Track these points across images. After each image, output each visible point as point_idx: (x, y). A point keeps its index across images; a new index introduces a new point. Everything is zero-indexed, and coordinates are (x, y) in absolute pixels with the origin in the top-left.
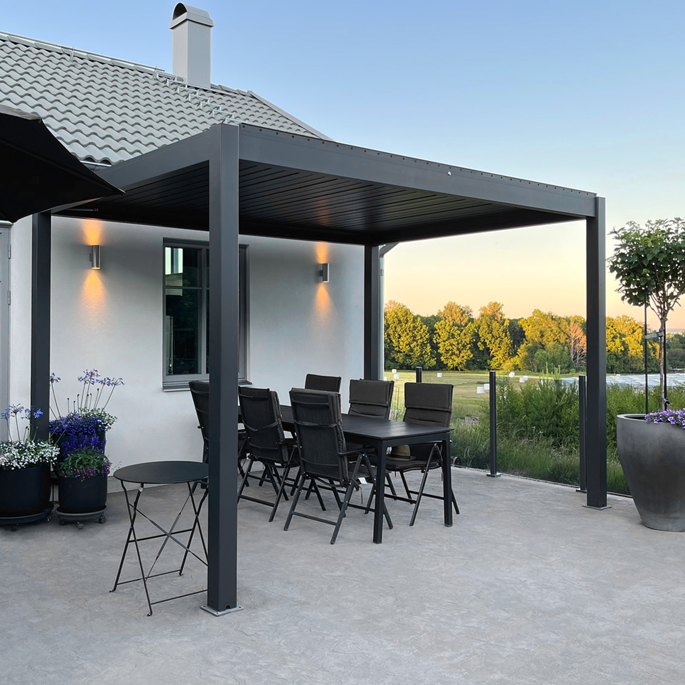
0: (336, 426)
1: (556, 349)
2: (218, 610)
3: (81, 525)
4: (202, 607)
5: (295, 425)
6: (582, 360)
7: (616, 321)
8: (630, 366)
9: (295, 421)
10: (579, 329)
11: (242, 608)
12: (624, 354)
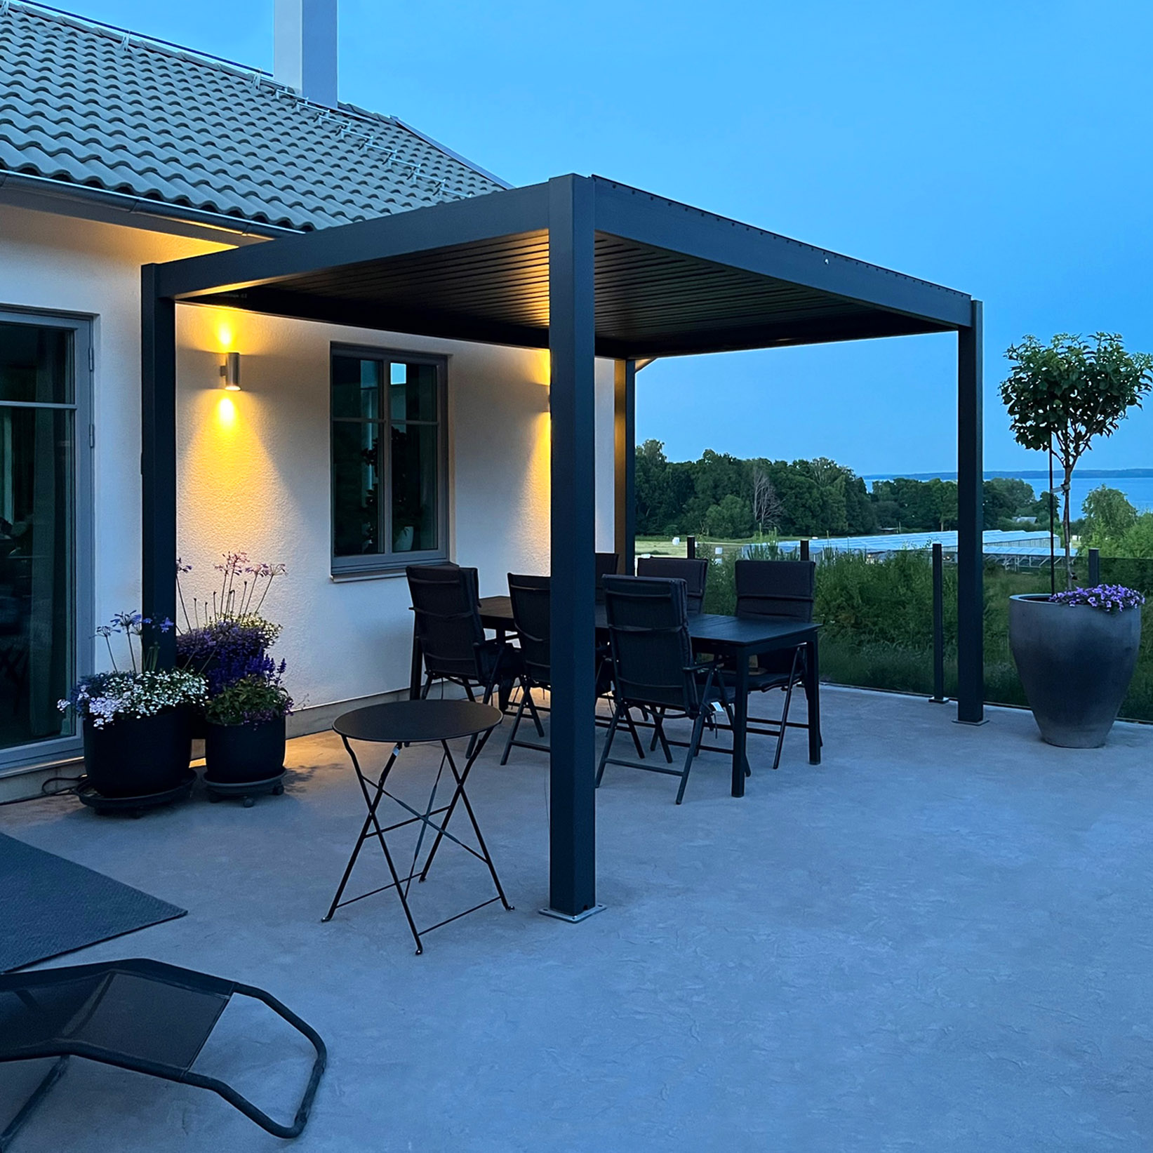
0: (681, 630)
1: (734, 505)
2: (573, 914)
3: (250, 801)
4: (542, 910)
5: (610, 630)
6: (768, 518)
7: (812, 465)
8: (830, 525)
9: (610, 625)
10: (764, 476)
11: (604, 906)
12: (822, 510)
